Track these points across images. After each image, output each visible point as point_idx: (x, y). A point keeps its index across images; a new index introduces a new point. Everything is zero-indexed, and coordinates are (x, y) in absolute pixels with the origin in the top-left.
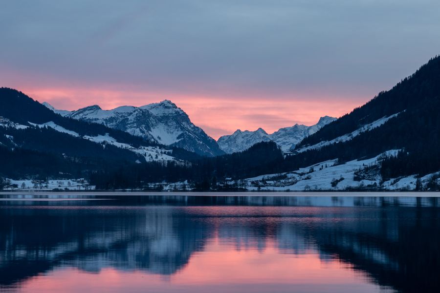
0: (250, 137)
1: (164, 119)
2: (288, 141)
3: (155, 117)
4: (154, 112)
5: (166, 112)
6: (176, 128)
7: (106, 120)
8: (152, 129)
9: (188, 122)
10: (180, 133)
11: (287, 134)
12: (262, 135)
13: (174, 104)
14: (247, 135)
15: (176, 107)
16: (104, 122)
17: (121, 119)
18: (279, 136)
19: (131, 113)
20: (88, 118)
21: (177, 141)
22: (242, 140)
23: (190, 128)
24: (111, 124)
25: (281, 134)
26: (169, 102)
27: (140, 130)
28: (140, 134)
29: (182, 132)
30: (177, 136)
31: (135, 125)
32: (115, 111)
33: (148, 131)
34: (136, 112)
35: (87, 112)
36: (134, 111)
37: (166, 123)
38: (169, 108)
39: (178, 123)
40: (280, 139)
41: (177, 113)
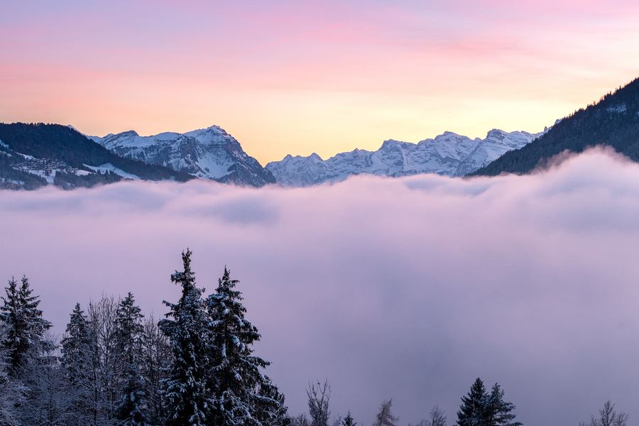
0: (303, 163)
1: (212, 147)
2: (347, 168)
3: (202, 146)
4: (200, 139)
5: (215, 140)
6: (227, 158)
7: (146, 149)
8: (199, 159)
9: (239, 151)
10: (231, 163)
11: (345, 160)
12: (317, 161)
13: (224, 131)
14: (299, 162)
15: (226, 134)
16: (144, 151)
17: (163, 148)
18: (335, 162)
19: (175, 141)
20: (124, 146)
21: (228, 173)
22: (294, 166)
23: (242, 158)
24: (152, 153)
25: (339, 160)
26: (218, 128)
27: (186, 160)
28: (186, 165)
29: (233, 163)
30: (228, 167)
31: (180, 155)
32: (157, 138)
33: (194, 162)
34: (181, 140)
35: (122, 138)
36: (179, 139)
37: (215, 153)
38: (218, 134)
39: (228, 152)
40: (338, 167)
41: (228, 140)
